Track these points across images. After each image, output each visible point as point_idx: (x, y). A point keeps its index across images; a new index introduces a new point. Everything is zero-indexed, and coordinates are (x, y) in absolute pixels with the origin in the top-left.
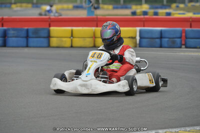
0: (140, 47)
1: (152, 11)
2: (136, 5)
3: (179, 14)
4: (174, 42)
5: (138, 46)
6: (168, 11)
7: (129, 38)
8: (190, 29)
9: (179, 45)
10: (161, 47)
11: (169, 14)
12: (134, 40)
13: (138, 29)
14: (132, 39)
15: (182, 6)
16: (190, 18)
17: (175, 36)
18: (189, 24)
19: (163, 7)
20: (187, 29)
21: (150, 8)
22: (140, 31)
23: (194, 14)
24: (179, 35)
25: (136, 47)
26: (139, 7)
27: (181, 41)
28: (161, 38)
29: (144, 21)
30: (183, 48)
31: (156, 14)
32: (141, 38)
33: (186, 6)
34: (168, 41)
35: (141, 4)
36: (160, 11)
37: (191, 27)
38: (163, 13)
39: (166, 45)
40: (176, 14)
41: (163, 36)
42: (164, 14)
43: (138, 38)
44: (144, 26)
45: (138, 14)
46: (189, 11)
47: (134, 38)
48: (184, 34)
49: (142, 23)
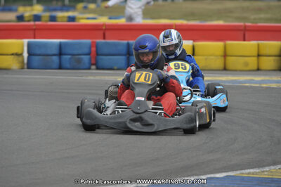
0: (29, 68)
1: (47, 14)
2: (24, 5)
3: (88, 18)
4: (79, 61)
5: (26, 66)
6: (70, 14)
7: (13, 54)
8: (103, 41)
9: (87, 65)
10: (60, 68)
11: (72, 19)
12: (20, 59)
13: (26, 41)
14: (16, 57)
15: (92, 6)
16: (103, 25)
17: (80, 52)
18: (101, 33)
19: (64, 8)
20: (98, 41)
21: (45, 11)
22: (29, 45)
23: (110, 18)
24: (86, 51)
25: (23, 68)
26: (28, 8)
27: (90, 60)
28: (60, 54)
29: (35, 30)
30: (93, 69)
31: (53, 19)
32: (30, 54)
33: (98, 6)
34: (70, 59)
35: (31, 5)
36: (60, 14)
37: (104, 38)
38: (63, 17)
39: (68, 66)
40: (83, 18)
41: (63, 51)
42: (66, 19)
43: (26, 55)
44: (35, 38)
45: (26, 19)
46: (102, 15)
47: (20, 55)
48: (94, 49)
49: (32, 33)
